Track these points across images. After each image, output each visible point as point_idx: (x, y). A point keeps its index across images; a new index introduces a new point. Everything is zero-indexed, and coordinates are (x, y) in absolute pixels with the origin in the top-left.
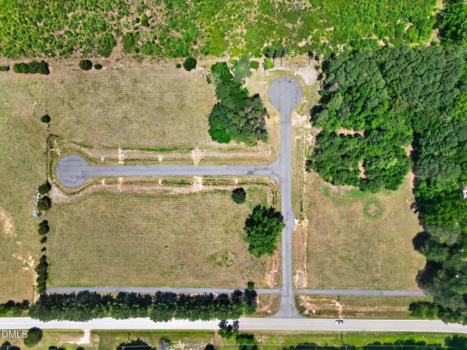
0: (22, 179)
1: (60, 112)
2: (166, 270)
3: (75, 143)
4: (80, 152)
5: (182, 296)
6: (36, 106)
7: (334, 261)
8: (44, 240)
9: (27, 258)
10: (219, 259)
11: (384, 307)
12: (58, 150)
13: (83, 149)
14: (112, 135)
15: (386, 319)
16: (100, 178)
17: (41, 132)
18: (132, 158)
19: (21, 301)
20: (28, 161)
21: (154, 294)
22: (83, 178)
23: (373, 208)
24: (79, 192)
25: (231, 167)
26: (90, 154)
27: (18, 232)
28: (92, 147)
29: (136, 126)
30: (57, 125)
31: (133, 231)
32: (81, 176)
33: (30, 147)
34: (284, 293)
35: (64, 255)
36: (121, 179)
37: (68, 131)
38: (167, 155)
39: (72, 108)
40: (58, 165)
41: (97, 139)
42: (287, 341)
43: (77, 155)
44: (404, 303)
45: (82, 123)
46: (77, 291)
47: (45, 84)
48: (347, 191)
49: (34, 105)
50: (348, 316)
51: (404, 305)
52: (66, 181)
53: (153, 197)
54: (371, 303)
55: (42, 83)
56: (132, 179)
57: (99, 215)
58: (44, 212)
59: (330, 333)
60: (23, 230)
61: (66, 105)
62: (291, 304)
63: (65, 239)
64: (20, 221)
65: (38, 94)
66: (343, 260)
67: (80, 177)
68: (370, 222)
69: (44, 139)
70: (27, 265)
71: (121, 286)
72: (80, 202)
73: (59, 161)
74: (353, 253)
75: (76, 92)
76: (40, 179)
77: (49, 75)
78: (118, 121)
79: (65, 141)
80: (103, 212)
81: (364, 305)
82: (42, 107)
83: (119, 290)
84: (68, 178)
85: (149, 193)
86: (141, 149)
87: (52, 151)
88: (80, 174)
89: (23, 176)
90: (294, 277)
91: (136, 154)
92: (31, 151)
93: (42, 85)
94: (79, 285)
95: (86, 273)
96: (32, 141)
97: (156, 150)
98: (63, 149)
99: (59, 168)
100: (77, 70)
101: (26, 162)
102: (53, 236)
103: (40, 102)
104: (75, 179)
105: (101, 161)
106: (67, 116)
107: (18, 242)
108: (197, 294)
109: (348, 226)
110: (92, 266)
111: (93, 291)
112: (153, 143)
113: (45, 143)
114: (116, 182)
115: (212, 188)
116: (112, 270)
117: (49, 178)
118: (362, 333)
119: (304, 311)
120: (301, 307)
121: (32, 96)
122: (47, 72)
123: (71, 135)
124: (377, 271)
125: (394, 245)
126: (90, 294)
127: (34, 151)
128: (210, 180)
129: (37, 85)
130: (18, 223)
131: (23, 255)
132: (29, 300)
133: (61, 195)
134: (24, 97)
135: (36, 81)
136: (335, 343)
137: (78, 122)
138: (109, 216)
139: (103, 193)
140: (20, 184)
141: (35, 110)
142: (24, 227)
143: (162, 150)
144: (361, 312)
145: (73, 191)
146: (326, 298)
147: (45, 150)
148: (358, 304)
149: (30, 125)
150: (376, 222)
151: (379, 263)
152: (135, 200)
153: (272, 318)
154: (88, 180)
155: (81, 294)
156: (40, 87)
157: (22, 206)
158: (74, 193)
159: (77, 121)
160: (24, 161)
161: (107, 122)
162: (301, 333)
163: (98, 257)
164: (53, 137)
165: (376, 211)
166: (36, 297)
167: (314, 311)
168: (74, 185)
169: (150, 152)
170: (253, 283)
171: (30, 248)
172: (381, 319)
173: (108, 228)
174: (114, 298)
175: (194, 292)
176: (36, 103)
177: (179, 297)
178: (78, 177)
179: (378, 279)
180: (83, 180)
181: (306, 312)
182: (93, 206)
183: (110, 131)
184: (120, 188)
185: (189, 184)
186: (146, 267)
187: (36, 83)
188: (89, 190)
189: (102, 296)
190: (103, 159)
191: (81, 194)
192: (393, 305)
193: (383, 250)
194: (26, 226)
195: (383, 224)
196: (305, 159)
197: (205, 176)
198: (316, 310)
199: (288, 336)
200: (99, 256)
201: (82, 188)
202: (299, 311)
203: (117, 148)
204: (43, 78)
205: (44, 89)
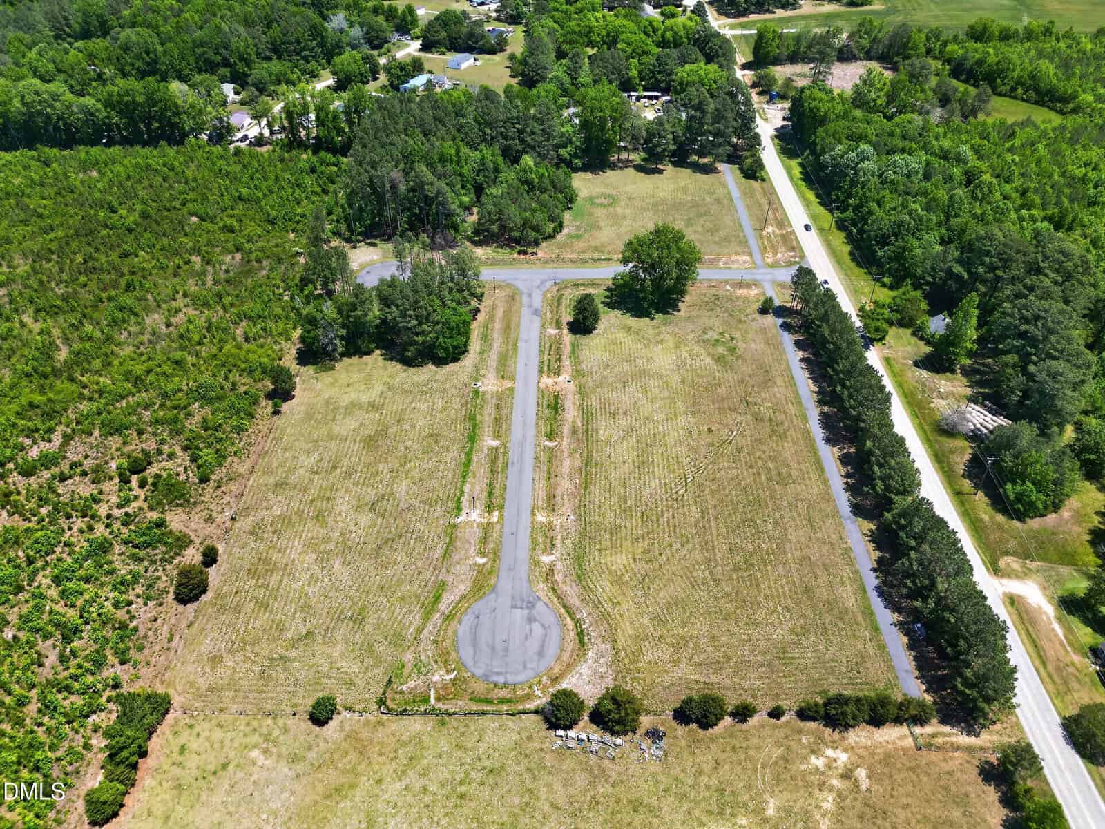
0: (527, 804)
1: (312, 672)
2: (768, 430)
3: (420, 630)
4: (449, 617)
5: (821, 403)
6: (266, 752)
8: (744, 713)
9: (823, 773)
10: (721, 350)
12: (436, 678)
13: (443, 606)
14: (414, 537)
16: (537, 563)
17: (365, 734)
18: (484, 495)
19: (992, 794)
20: (461, 782)
21: (836, 449)
22: (533, 606)
24: (577, 623)
25: (523, 336)
26: (462, 589)
27: (728, 811)
28: (443, 583)
29: (402, 487)
30: (353, 683)
31: (680, 493)
32: (526, 612)
33: (412, 778)
34: (769, 277)
35: (782, 654)
36: (541, 518)
37: (381, 648)
38: (486, 430)
39: (310, 634)
40: (485, 678)
41: (420, 573)
43: (460, 622)
45: (363, 608)
46: (886, 617)
47: (201, 718)
48: (573, 220)
49: (261, 760)
52: (541, 653)
53: (589, 456)
55: (191, 726)
56: (543, 494)
57: (643, 568)
58: (646, 721)
60: (721, 791)
61: (293, 654)
63: (729, 653)
64: (686, 806)
65: (227, 743)
67: (530, 614)
68: (623, 203)
69: (393, 724)
70: (847, 775)
71: (836, 513)
72: (608, 618)
73: (473, 676)
75: (263, 620)
76: (530, 738)
77: (177, 700)
78: (379, 522)
79: (408, 657)
80: (635, 560)
82: (276, 732)
83: (849, 518)
84: (533, 645)
85: (577, 463)
86: (464, 477)
87: (438, 699)
88: (519, 614)
89: (516, 800)
91: (476, 486)
92: (424, 774)
93: (198, 729)
94: (868, 613)
95: (822, 592)
96: (388, 770)
97: (471, 449)
98: (436, 661)
99: (498, 674)
100: (196, 617)
101: (463, 789)
102: (728, 689)
103: (255, 739)
104: (536, 627)
105: (484, 565)
106: (328, 651)
107: (770, 812)
108: (810, 381)
110: (797, 579)
111: (873, 575)
112: (452, 455)
113: (405, 720)
114: (550, 528)
115: (566, 363)
116: (797, 534)
117: (527, 706)
121: (225, 767)
122: (161, 706)
123: (397, 640)
124: (703, 200)
126: (884, 582)
127: (425, 762)
128: (549, 366)
129: (194, 745)
130: (697, 813)
131: (817, 791)
132: (977, 763)
133: (585, 669)
134: (216, 799)
135: (176, 750)
137: (357, 619)
138: (642, 545)
139: (578, 559)
140: (546, 808)
141: (279, 756)
142: (708, 788)
143: (472, 439)
145: (572, 634)
147: (431, 721)
149: (332, 777)
150: (623, 198)
151: (689, 198)
152: (595, 490)
154: (540, 594)
155: (894, 607)
156: (204, 734)
157: (630, 802)
158: (581, 634)
159: (355, 623)
160: (462, 796)
161: (374, 546)
163: (769, 568)
164: (389, 695)
165: (605, 198)
166: (954, 739)
168: (555, 633)
169: (475, 459)
171: (781, 762)
173: (678, 545)
174: (874, 527)
175: (806, 387)
176: (255, 753)
177: (826, 409)
178: (531, 620)
180: (540, 605)
182: (619, 582)
183: (402, 541)
184: (564, 519)
185: (557, 397)
186: (771, 465)
187: (183, 749)
188: (571, 592)
189: (878, 554)
190: (481, 561)
191: (583, 614)
194: (704, 780)
195: (626, 194)
196: (515, 255)
197: (541, 371)
198: (788, 251)
200: (765, 565)
201: (563, 611)
203: (455, 526)
204: (176, 721)
205: (214, 722)
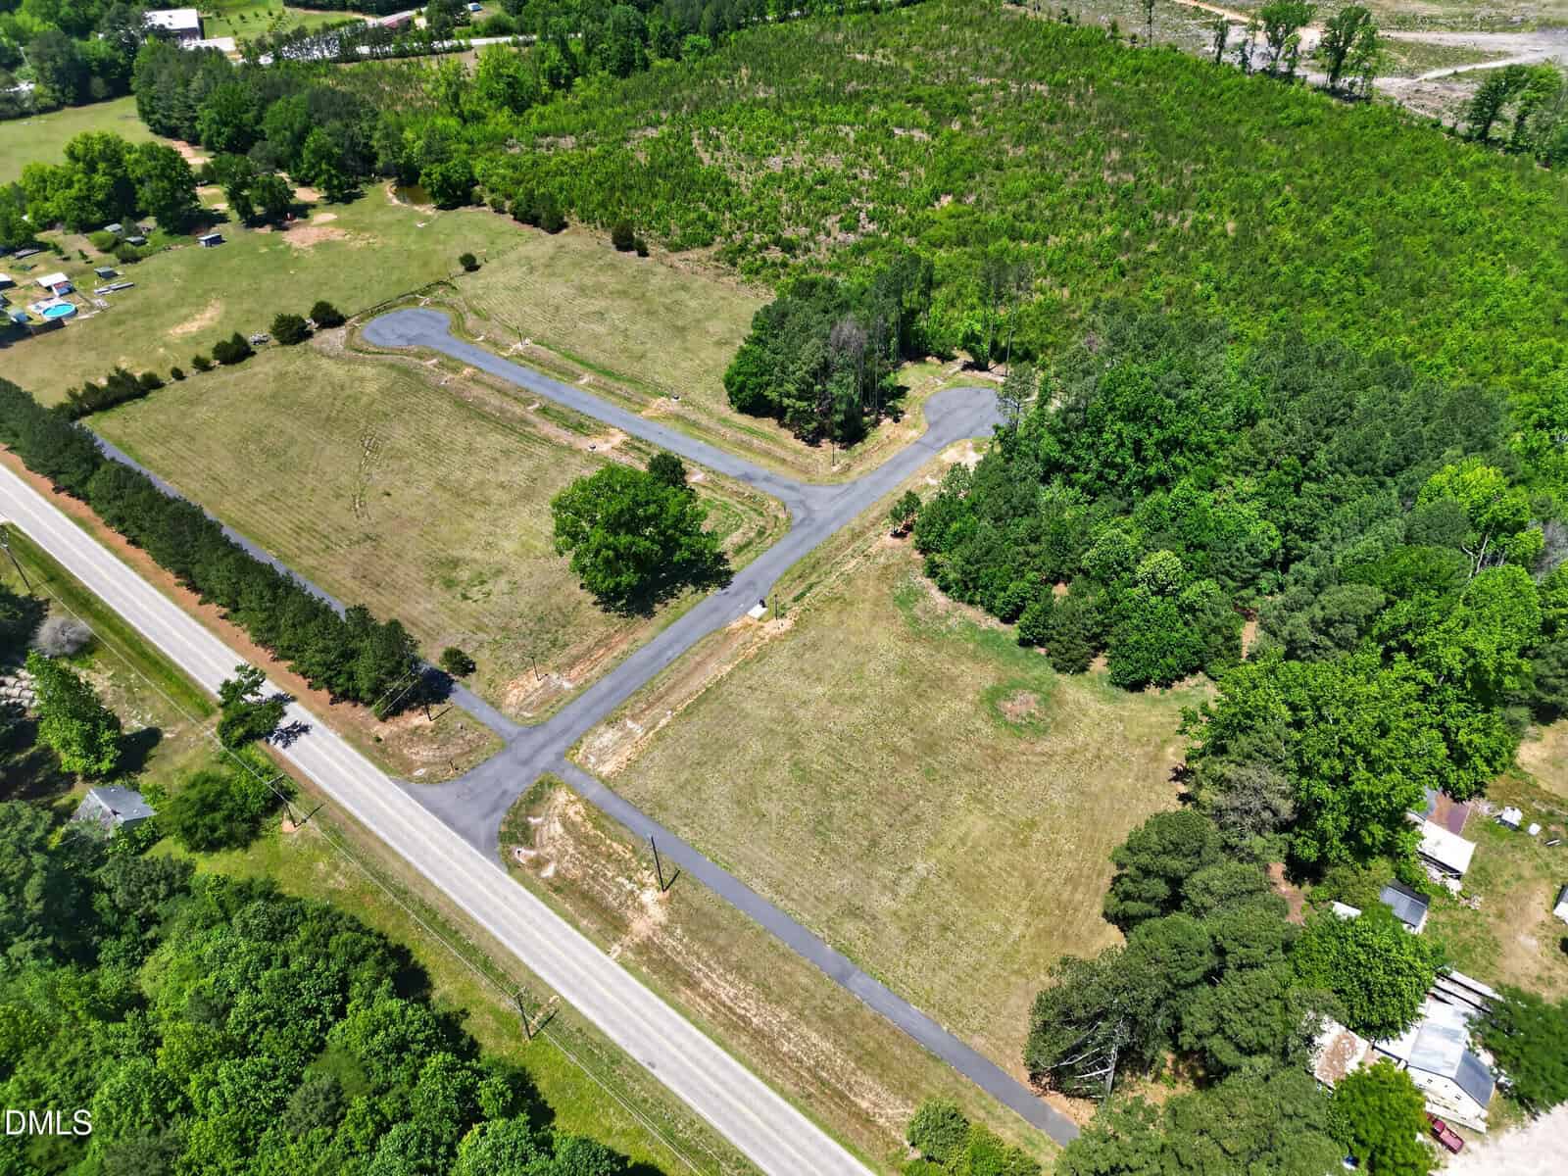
2: (321, 527)
3: (469, 304)
4: (458, 315)
7: (769, 762)
8: (202, 365)
10: (463, 574)
11: (814, 1038)
12: (428, 299)
13: (468, 315)
15: (782, 1092)
18: (534, 357)
22: (407, 341)
23: (1022, 704)
24: (371, 353)
25: (713, 451)
26: (471, 324)
27: (189, 340)
28: (487, 319)
30: (474, 279)
31: (367, 441)
32: (409, 337)
34: (524, 747)
35: (194, 403)
36: (467, 371)
37: (481, 291)
38: (603, 381)
39: (530, 273)
40: (397, 312)
41: (510, 315)
42: (359, 895)
43: (448, 316)
44: (911, 1086)
45: (519, 292)
48: (971, 626)
49: (478, 251)
50: (644, 969)
51: (906, 1090)
52: (376, 332)
54: (771, 980)
55: (529, 237)
56: (488, 380)
59: (520, 978)
60: (199, 343)
62: (504, 793)
63: (237, 387)
66: (802, 778)
67: (405, 337)
68: (987, 730)
74: (852, 778)
79: (459, 297)
81: (741, 970)
84: (384, 331)
85: (488, 409)
86: (567, 356)
87: (417, 298)
88: (412, 334)
90: (602, 729)
93: (525, 239)
96: (408, 277)
97: (593, 368)
98: (438, 302)
99: (392, 316)
100: (603, 246)
102: (226, 374)
104: (393, 337)
105: (474, 338)
106: (508, 277)
109: (899, 702)
112: (600, 359)
113: (423, 287)
115: (625, 460)
117: (356, 318)
118: (639, 1073)
119: (519, 843)
120: (527, 826)
121: (492, 243)
123: (477, 296)
124: (892, 887)
125: (1023, 845)
128: (640, 449)
133: (337, 341)
136: (498, 1035)
137: (514, 289)
143: (604, 373)
144: (706, 996)
145: (365, 347)
146: (634, 851)
148: (721, 949)
150: (1006, 744)
151: (921, 867)
153: (410, 792)
158: (360, 351)
162: (430, 899)
164: (447, 287)
165: (1031, 715)
167: (549, 872)
168: (378, 342)
169: (577, 366)
170: (473, 670)
171: (165, 365)
172: (762, 1077)
178: (401, 336)
179: (874, 918)
180: (405, 343)
181: (523, 855)
188: (392, 359)
190: (481, 338)
191: (369, 356)
192: (858, 1059)
193: (966, 834)
195: (1028, 762)
197: (637, 439)
198: (557, 873)
199: (383, 878)
201: (386, 351)
202: (503, 828)
